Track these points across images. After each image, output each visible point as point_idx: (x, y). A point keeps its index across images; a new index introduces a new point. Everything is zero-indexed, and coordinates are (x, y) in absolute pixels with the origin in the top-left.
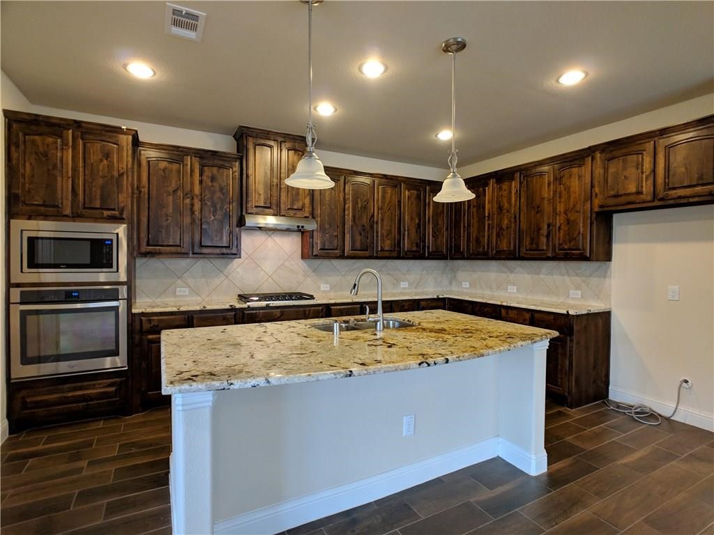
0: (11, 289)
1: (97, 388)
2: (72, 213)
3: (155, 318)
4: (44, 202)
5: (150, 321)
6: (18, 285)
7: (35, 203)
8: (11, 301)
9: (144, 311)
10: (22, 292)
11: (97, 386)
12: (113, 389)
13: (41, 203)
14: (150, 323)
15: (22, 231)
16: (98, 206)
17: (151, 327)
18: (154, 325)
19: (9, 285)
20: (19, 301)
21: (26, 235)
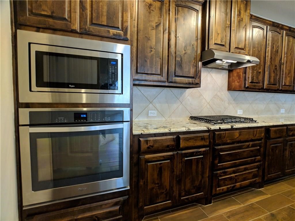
0: (20, 110)
1: (103, 209)
2: (80, 29)
3: (151, 139)
4: (53, 13)
5: (147, 141)
6: (27, 105)
7: (43, 13)
8: (20, 123)
9: (142, 132)
10: (30, 112)
11: (103, 206)
12: (117, 208)
13: (49, 13)
14: (147, 144)
15: (30, 44)
16: (105, 23)
17: (148, 148)
18: (151, 146)
19: (18, 105)
20: (28, 123)
21: (35, 48)
